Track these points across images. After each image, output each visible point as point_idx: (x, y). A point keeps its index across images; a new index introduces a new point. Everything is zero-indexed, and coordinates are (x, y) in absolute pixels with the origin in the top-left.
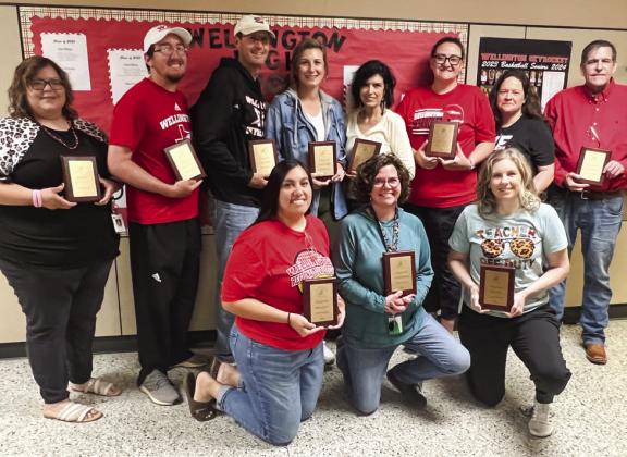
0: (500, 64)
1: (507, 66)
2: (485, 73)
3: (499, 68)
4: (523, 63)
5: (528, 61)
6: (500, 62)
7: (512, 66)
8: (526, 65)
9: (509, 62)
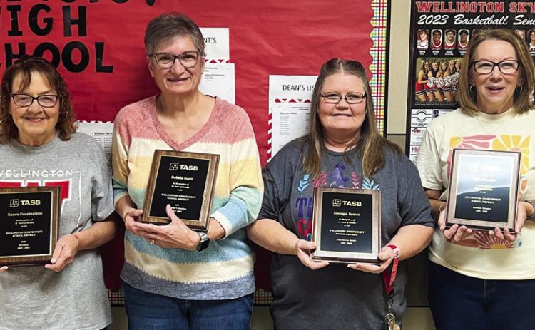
0: (451, 19)
1: (467, 22)
2: (424, 36)
3: (450, 26)
4: (498, 16)
5: (507, 13)
6: (452, 16)
7: (476, 21)
8: (504, 19)
9: (469, 16)
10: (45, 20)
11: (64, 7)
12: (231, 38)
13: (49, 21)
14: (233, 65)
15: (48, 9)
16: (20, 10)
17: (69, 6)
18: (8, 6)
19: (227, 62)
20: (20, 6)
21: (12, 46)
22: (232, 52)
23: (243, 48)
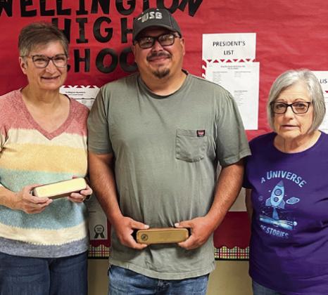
10: (106, 30)
11: (122, 19)
12: (257, 41)
13: (110, 31)
14: (258, 64)
15: (109, 21)
16: (87, 22)
17: (126, 18)
18: (77, 19)
19: (254, 61)
20: (86, 19)
21: (80, 52)
22: (258, 53)
23: (267, 49)
